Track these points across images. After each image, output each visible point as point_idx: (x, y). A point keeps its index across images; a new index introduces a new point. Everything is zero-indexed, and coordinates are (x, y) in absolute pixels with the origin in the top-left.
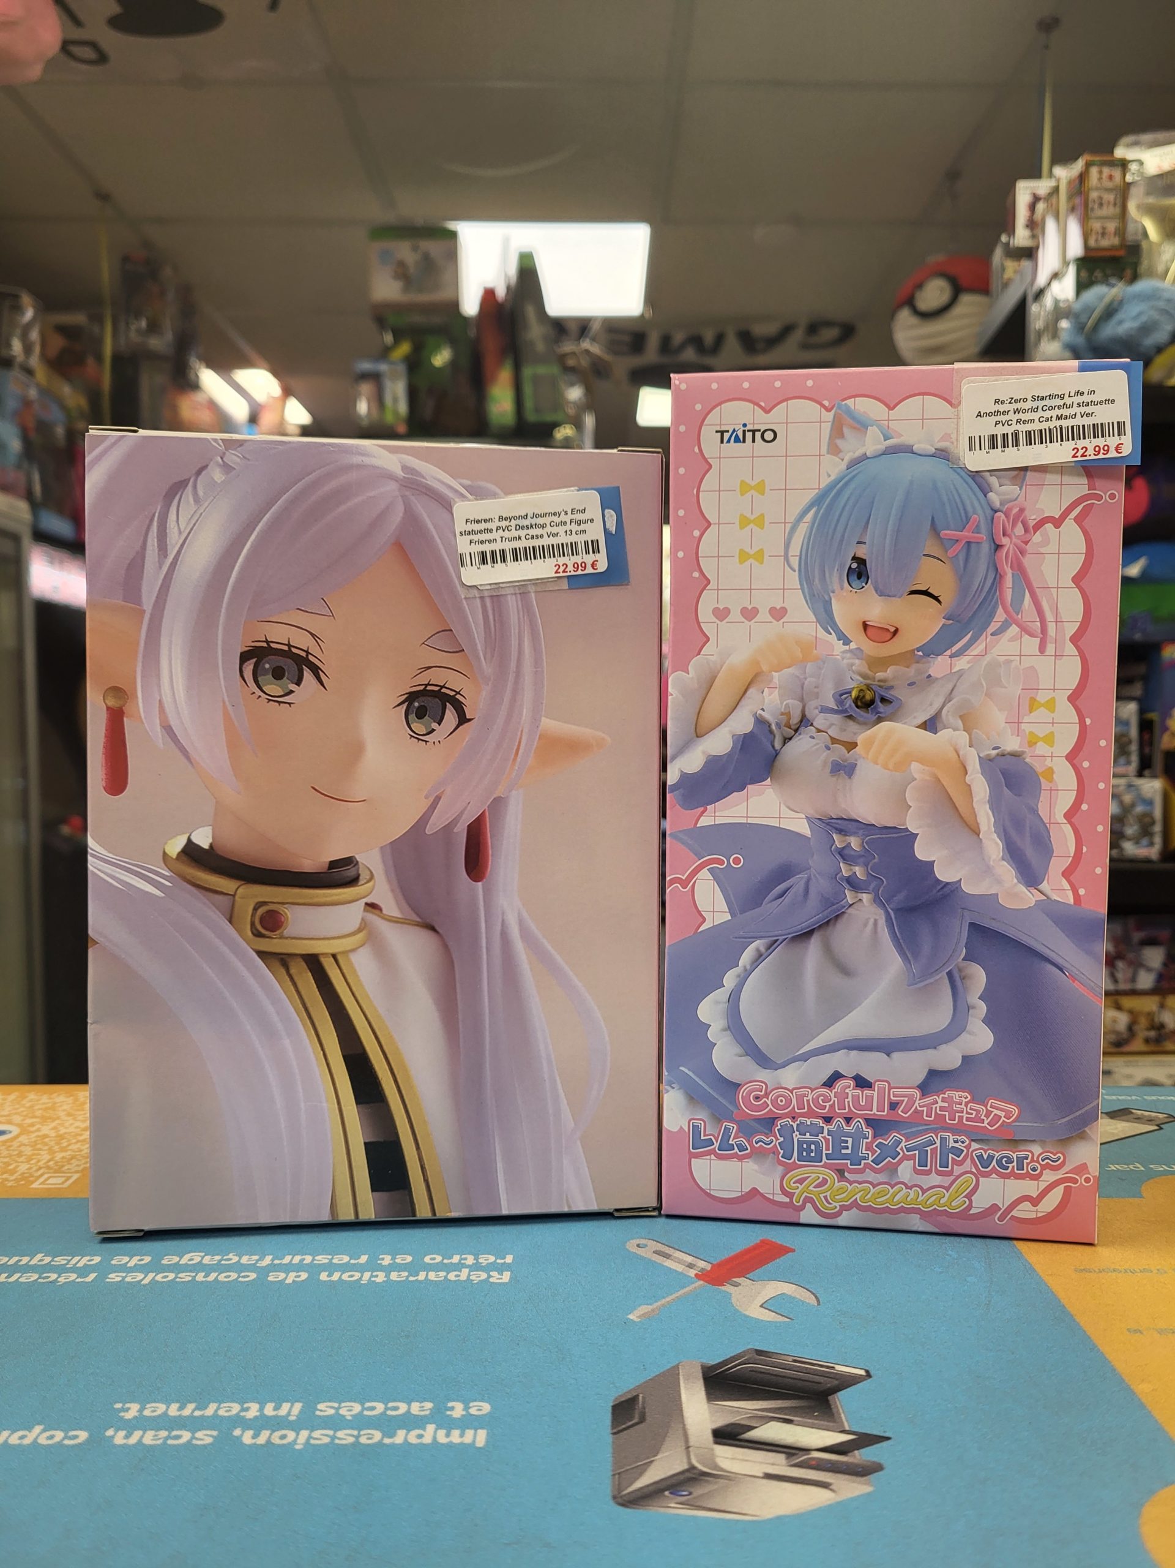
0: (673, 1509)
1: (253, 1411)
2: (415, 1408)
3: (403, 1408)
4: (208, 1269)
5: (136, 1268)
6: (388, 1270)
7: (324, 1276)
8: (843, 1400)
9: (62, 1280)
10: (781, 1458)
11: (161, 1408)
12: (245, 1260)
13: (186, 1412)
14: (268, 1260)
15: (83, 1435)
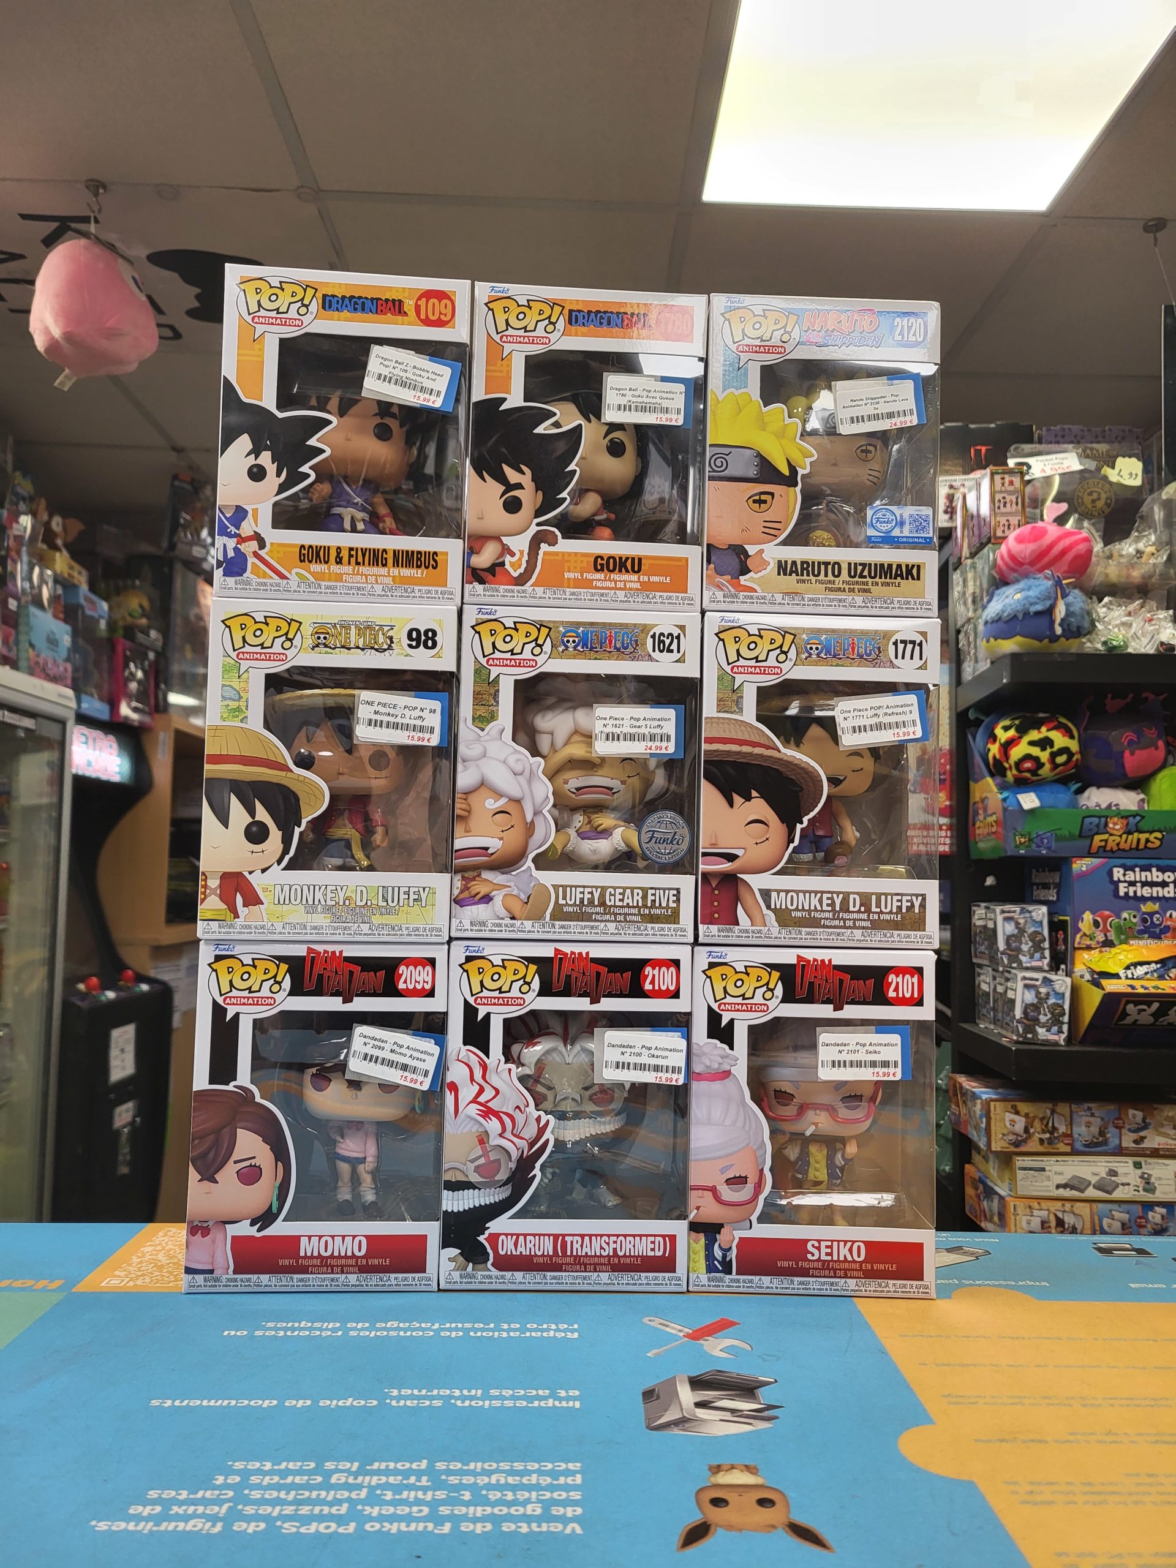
0: (676, 1431)
1: (457, 1393)
2: (541, 1392)
3: (534, 1392)
4: (405, 1330)
5: (362, 1329)
6: (508, 1331)
7: (472, 1334)
8: (761, 1392)
9: (323, 1334)
10: (729, 1414)
11: (410, 1392)
12: (423, 1325)
13: (424, 1392)
14: (437, 1326)
15: (375, 1403)
